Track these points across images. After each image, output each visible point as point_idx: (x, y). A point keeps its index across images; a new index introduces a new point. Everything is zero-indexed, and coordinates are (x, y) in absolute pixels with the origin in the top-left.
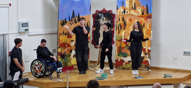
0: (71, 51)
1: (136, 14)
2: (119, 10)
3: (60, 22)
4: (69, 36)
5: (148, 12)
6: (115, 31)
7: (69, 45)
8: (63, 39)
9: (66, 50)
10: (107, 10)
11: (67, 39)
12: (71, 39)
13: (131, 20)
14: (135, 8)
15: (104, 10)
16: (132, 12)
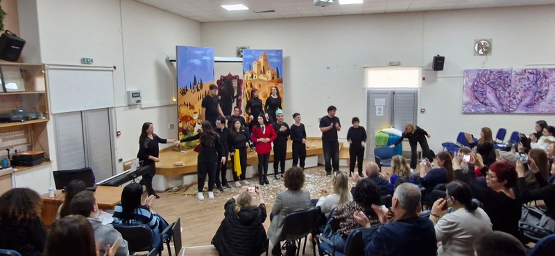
0: (194, 126)
1: (266, 79)
2: (246, 75)
3: (179, 90)
4: (192, 107)
5: (278, 76)
6: (242, 99)
7: (192, 119)
8: (185, 111)
9: (189, 124)
10: (233, 75)
11: (190, 111)
12: (194, 111)
13: (260, 86)
14: (264, 73)
15: (230, 75)
16: (261, 77)
